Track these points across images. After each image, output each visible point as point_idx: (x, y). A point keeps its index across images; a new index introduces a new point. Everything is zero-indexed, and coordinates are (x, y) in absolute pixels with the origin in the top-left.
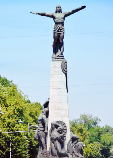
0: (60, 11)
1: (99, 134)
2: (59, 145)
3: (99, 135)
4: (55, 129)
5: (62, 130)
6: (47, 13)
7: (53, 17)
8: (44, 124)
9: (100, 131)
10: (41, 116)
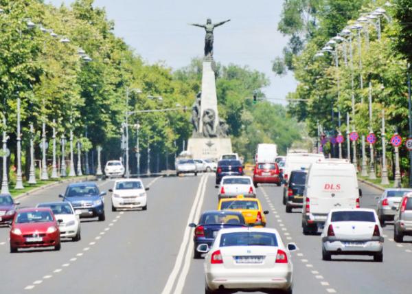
0: (210, 23)
1: (224, 90)
2: (209, 128)
3: (223, 93)
4: (206, 116)
5: (212, 116)
6: (199, 24)
7: (205, 28)
8: (197, 111)
9: (224, 85)
10: (195, 104)
